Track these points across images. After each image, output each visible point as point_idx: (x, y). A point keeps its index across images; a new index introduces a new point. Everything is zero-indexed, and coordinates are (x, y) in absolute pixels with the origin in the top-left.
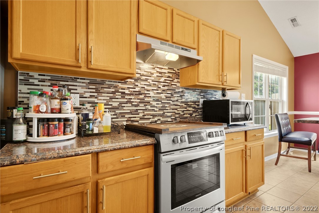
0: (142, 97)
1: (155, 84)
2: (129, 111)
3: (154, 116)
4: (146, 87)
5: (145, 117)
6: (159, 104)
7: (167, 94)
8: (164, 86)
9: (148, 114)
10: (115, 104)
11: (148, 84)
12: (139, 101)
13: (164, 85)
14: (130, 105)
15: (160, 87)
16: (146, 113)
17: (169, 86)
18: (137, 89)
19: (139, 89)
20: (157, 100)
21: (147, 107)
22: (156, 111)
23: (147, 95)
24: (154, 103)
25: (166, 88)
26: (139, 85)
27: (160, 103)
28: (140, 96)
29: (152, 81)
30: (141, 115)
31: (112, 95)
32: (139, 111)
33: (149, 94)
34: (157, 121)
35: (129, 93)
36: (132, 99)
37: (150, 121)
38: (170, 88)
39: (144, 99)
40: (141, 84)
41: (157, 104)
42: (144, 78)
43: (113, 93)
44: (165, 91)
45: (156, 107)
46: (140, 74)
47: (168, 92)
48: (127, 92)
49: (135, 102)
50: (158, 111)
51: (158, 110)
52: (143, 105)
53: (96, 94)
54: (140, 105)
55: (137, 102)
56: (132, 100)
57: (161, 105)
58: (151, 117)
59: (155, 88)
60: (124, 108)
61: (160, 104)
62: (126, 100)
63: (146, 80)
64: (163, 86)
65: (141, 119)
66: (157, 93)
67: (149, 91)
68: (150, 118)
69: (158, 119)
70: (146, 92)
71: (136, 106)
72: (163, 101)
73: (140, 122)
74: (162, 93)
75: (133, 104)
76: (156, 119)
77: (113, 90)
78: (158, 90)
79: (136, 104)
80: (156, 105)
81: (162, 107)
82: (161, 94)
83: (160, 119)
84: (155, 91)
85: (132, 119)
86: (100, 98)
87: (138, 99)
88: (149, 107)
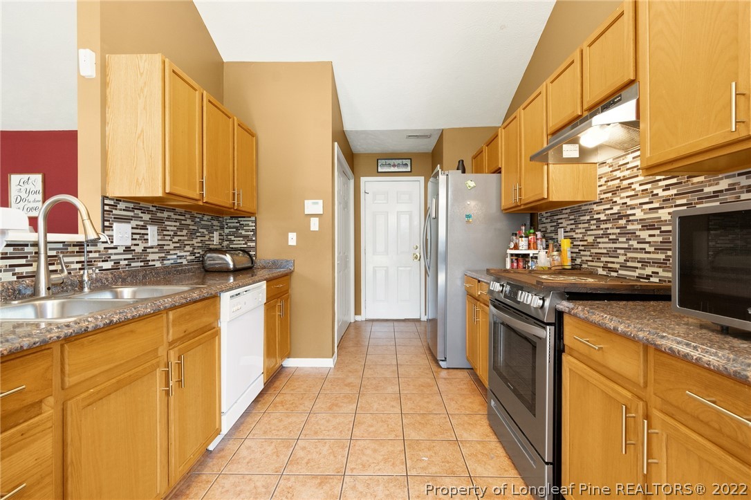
0: (622, 222)
1: (647, 190)
2: (605, 251)
3: (645, 263)
4: (629, 202)
5: (629, 264)
6: (654, 236)
7: (676, 206)
8: (667, 188)
9: (632, 258)
10: (590, 239)
11: (633, 193)
12: (618, 231)
13: (666, 186)
14: (607, 240)
15: (657, 194)
16: (629, 255)
17: (681, 183)
18: (616, 209)
19: (618, 208)
20: (651, 227)
21: (631, 242)
22: (649, 253)
23: (631, 218)
24: (644, 235)
25: (673, 191)
26: (619, 201)
27: (657, 232)
28: (620, 222)
29: (640, 185)
30: (622, 259)
31: (586, 225)
32: (619, 251)
33: (634, 215)
34: (651, 276)
35: (605, 218)
36: (608, 229)
37: (636, 274)
38: (682, 189)
39: (626, 227)
40: (621, 198)
41: (650, 236)
42: (625, 183)
43: (588, 222)
44: (669, 200)
45: (649, 243)
46: (619, 178)
47: (678, 202)
48: (602, 217)
49: (613, 234)
50: (654, 253)
51: (652, 249)
52: (624, 239)
53: (573, 227)
54: (621, 239)
55: (615, 234)
56: (609, 231)
57: (660, 239)
58: (639, 265)
59: (647, 200)
60: (600, 245)
61: (658, 235)
62: (601, 232)
63: (629, 187)
64: (664, 190)
65: (624, 267)
66: (650, 209)
67: (634, 208)
68: (637, 268)
69: (653, 273)
70: (629, 212)
71: (614, 241)
72: (664, 228)
73: (620, 272)
74: (663, 208)
75: (611, 237)
76: (648, 271)
77: (588, 218)
78: (652, 202)
79: (614, 237)
80: (649, 239)
81: (661, 242)
82: (660, 211)
83: (657, 273)
84: (645, 207)
85: (610, 265)
86: (577, 231)
87: (617, 228)
88: (634, 243)
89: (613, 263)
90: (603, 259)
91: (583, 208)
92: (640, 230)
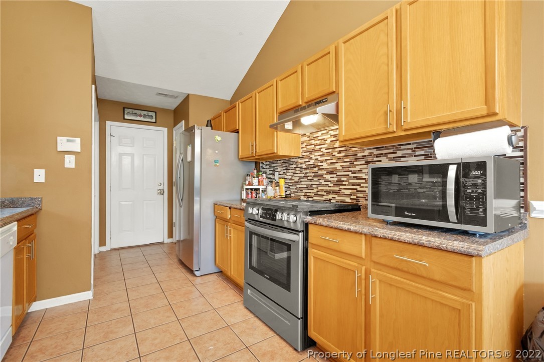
0: (316, 170)
1: (329, 152)
2: (305, 186)
3: (328, 192)
4: (320, 158)
5: (319, 193)
6: (333, 177)
7: (344, 162)
8: (340, 152)
9: (321, 190)
10: (296, 179)
11: (321, 153)
12: (313, 174)
13: (339, 151)
14: (306, 180)
15: (335, 155)
16: (320, 188)
17: (347, 150)
18: (312, 162)
19: (313, 161)
20: (331, 173)
21: (320, 181)
22: (330, 187)
23: (321, 167)
24: (328, 177)
25: (343, 154)
26: (314, 158)
27: (335, 176)
28: (315, 169)
29: (326, 149)
30: (315, 190)
31: (294, 171)
32: (313, 186)
33: (322, 166)
34: (332, 199)
35: (305, 167)
36: (307, 173)
37: (323, 199)
38: (347, 153)
39: (318, 173)
40: (315, 156)
41: (331, 177)
42: (317, 147)
43: (295, 168)
44: (341, 159)
45: (330, 181)
46: (314, 144)
47: (346, 160)
48: (304, 166)
49: (310, 176)
50: (333, 187)
51: (332, 185)
52: (317, 179)
53: (285, 171)
54: (315, 179)
55: (311, 176)
56: (308, 175)
57: (336, 179)
58: (325, 194)
59: (329, 158)
60: (302, 183)
61: (335, 177)
62: (303, 175)
63: (319, 150)
64: (338, 153)
65: (316, 195)
66: (331, 163)
67: (322, 162)
68: (324, 195)
69: (332, 197)
70: (320, 164)
71: (311, 180)
72: (338, 174)
73: (314, 198)
74: (337, 163)
75: (309, 178)
76: (330, 197)
77: (295, 166)
78: (332, 159)
79: (311, 178)
80: (330, 179)
81: (337, 181)
82: (336, 164)
83: (335, 198)
84: (328, 161)
85: (308, 194)
86: (287, 174)
87: (312, 173)
88: (322, 182)
89: (310, 193)
90: (304, 191)
91: (292, 160)
92: (326, 174)
